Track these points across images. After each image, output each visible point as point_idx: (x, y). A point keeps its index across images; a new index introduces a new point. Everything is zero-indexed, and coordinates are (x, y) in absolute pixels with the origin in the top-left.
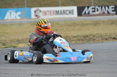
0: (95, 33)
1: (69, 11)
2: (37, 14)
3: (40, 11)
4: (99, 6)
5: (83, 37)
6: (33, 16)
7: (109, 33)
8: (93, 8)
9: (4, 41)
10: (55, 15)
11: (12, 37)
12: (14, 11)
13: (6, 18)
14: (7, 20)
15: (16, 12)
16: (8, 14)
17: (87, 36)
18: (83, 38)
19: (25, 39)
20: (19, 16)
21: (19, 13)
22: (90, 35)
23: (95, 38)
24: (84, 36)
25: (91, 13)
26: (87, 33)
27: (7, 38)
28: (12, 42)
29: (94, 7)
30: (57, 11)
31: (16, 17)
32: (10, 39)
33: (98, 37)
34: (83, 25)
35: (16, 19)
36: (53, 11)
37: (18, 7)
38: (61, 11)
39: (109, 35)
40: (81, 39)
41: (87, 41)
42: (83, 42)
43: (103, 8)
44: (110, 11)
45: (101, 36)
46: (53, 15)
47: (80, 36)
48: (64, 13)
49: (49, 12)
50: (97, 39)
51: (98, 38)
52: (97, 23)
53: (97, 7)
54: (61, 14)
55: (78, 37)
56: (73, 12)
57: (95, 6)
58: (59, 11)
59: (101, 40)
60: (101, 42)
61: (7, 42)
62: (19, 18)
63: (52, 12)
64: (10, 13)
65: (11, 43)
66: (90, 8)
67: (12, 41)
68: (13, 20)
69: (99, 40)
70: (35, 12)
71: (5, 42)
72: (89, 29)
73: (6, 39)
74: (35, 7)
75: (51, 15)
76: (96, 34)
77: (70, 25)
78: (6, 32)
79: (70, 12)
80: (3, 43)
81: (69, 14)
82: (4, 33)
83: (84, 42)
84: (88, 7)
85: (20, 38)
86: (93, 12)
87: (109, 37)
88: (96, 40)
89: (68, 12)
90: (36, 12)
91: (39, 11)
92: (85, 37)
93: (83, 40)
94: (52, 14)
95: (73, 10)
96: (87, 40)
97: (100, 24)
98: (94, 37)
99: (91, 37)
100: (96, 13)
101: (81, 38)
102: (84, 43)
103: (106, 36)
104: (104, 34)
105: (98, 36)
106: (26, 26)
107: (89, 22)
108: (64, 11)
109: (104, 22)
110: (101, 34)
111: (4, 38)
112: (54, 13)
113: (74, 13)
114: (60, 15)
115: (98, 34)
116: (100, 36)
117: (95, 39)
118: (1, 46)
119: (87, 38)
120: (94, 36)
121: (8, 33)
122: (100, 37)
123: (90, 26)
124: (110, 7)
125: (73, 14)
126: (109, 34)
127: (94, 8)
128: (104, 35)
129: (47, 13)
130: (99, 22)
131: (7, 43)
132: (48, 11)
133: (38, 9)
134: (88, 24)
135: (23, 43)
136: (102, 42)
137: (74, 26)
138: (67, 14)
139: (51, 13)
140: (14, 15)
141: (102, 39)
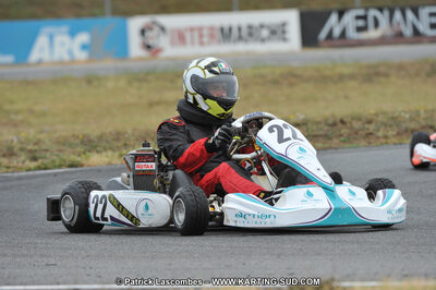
0: (373, 111)
1: (268, 27)
2: (151, 42)
3: (163, 29)
4: (381, 10)
5: (329, 125)
6: (135, 49)
7: (426, 111)
8: (358, 18)
9: (36, 144)
10: (219, 42)
11: (63, 130)
12: (65, 29)
13: (34, 56)
14: (39, 62)
15: (73, 34)
16: (42, 41)
17: (342, 122)
18: (326, 128)
19: (110, 133)
20: (84, 47)
21: (83, 38)
22: (353, 119)
23: (371, 127)
24: (330, 122)
25: (352, 34)
26: (340, 109)
27: (41, 132)
28: (64, 145)
29: (361, 12)
30: (226, 30)
31: (70, 52)
32: (56, 135)
33: (385, 125)
34: (323, 79)
35: (73, 61)
36: (212, 29)
37: (78, 16)
38: (240, 29)
39: (425, 119)
40: (322, 133)
41: (344, 141)
42: (327, 145)
43: (398, 15)
44: (423, 27)
45: (394, 120)
46: (209, 43)
47: (318, 123)
48: (250, 34)
49: (196, 34)
50: (380, 134)
51: (383, 128)
52: (378, 74)
53: (373, 13)
54: (240, 38)
55: (310, 126)
56: (284, 32)
57: (367, 9)
58: (230, 29)
59: (394, 136)
60: (395, 144)
61: (44, 147)
62: (82, 56)
63: (205, 32)
64: (51, 38)
65: (60, 151)
66: (349, 18)
67: (63, 143)
68: (61, 62)
69: (386, 137)
70: (143, 32)
71: (36, 147)
72: (346, 97)
73: (42, 136)
74: (142, 13)
75: (202, 43)
76: (377, 115)
77: (275, 82)
78: (38, 108)
79: (273, 32)
80: (30, 151)
81: (269, 38)
82: (31, 112)
83: (333, 145)
84: (341, 14)
85: (93, 131)
86: (360, 29)
87: (423, 123)
88: (378, 138)
89: (265, 33)
90: (148, 34)
91: (156, 29)
92: (334, 124)
93: (327, 137)
94: (205, 39)
95: (284, 25)
96: (342, 139)
97: (387, 75)
98: (367, 126)
99: (356, 125)
100: (372, 34)
101: (321, 129)
102: (330, 148)
103: (412, 119)
104: (406, 112)
105: (385, 120)
106: (110, 85)
107: (346, 71)
108: (250, 27)
109: (401, 67)
110: (396, 114)
111: (31, 133)
112: (212, 36)
113: (287, 36)
114: (235, 41)
115: (384, 113)
116: (391, 122)
117: (371, 131)
118: (23, 162)
119: (345, 131)
120: (370, 122)
121: (43, 114)
122: (391, 126)
123: (353, 84)
124: (424, 12)
125: (285, 40)
126: (422, 112)
127: (364, 18)
128: (407, 116)
129: (188, 36)
130: (382, 69)
131: (46, 150)
132: (192, 29)
133: (154, 23)
134: (341, 78)
135: (105, 150)
136: (401, 144)
137: (292, 85)
138: (263, 40)
139: (201, 36)
140: (63, 44)
141: (398, 134)
